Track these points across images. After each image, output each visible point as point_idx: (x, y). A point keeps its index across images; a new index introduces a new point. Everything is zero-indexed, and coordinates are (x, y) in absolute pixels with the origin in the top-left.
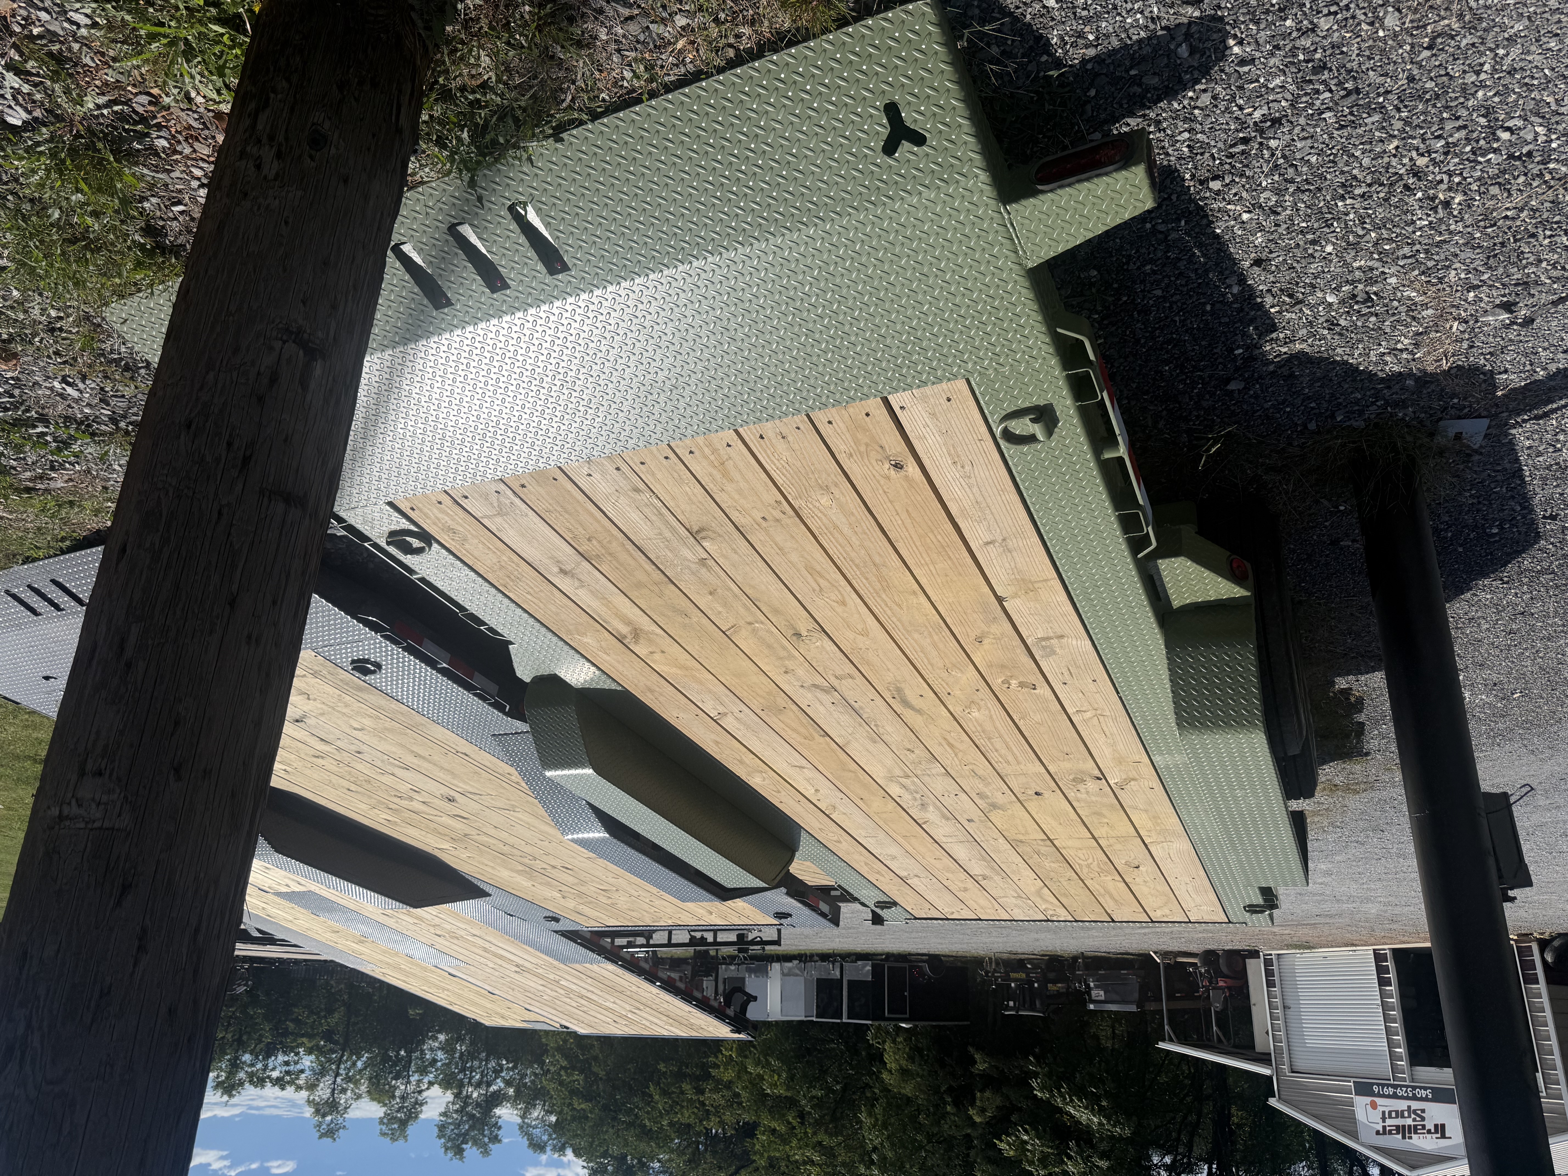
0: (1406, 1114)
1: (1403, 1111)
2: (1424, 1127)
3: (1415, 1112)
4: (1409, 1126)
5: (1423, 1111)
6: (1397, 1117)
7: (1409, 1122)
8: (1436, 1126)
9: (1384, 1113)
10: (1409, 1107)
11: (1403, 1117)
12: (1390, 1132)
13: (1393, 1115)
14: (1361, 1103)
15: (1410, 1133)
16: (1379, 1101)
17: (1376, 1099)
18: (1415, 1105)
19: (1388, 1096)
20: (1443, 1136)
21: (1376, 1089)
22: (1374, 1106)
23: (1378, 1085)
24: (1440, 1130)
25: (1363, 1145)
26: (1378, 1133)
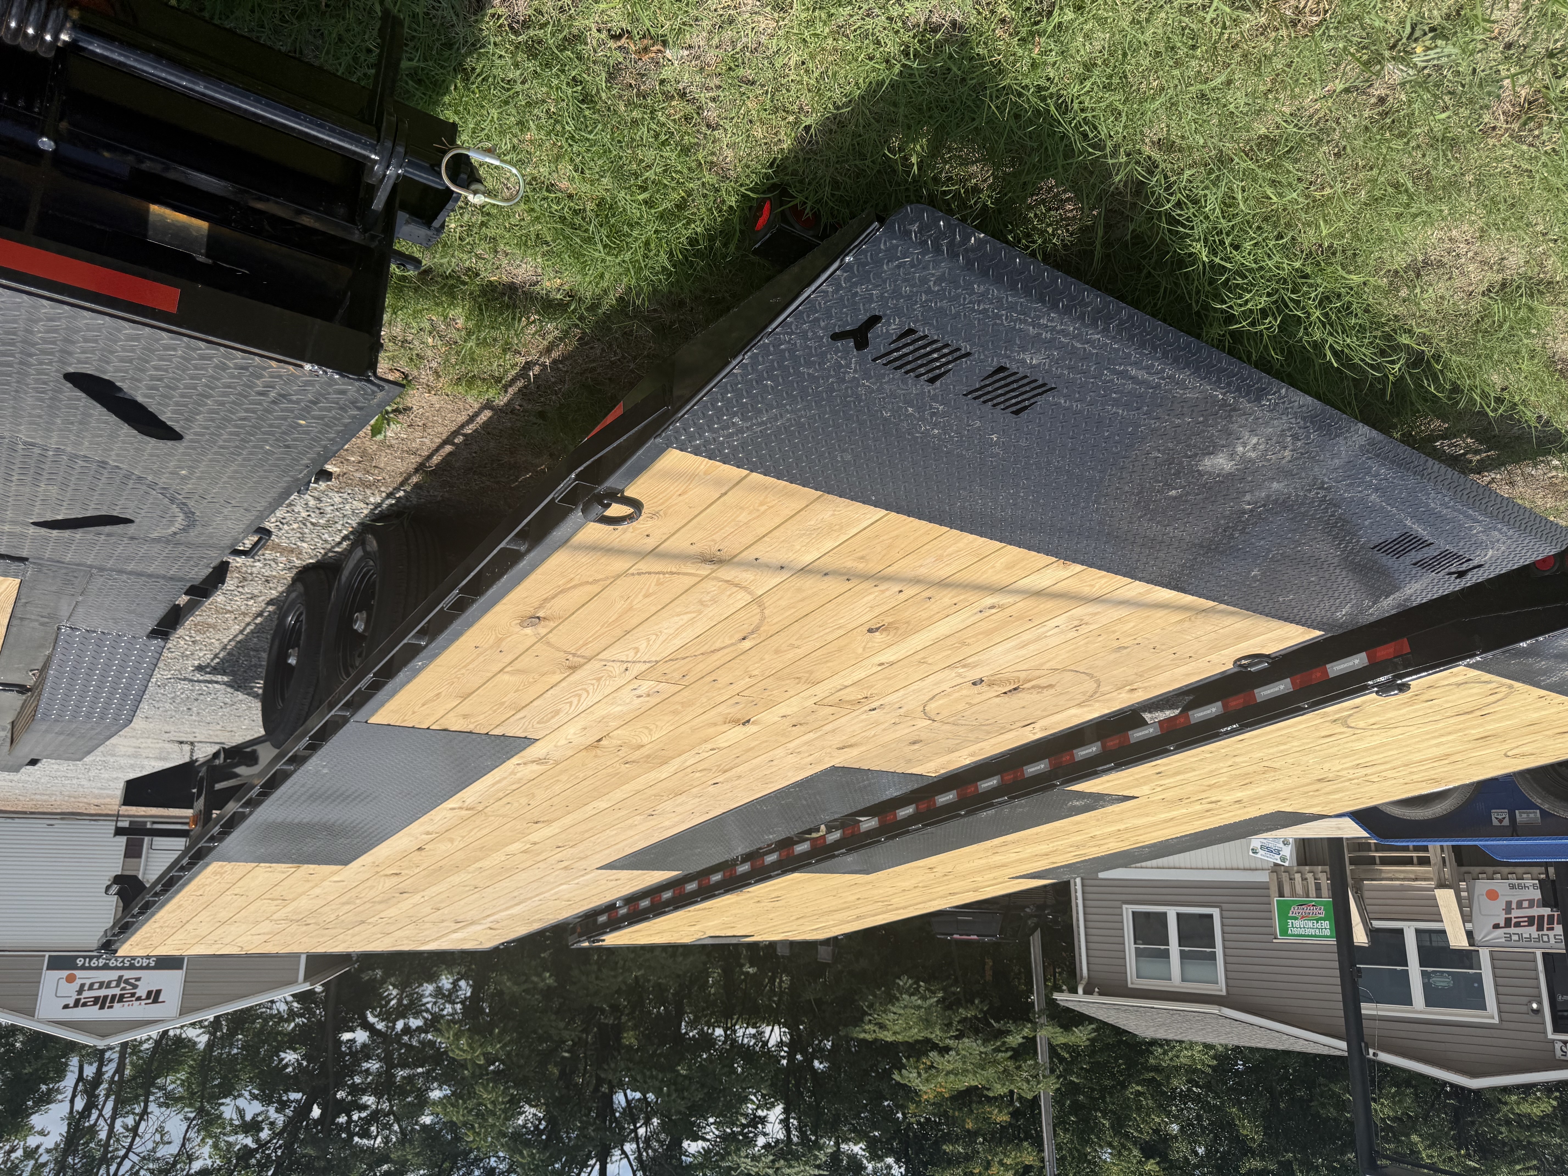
0: (114, 984)
1: (110, 982)
2: (133, 995)
3: (127, 982)
4: (114, 996)
5: (138, 979)
6: (100, 987)
7: (117, 991)
8: (149, 993)
9: (82, 986)
10: (120, 977)
11: (108, 986)
12: (85, 1005)
13: (96, 986)
14: (52, 979)
15: (112, 1001)
16: (78, 973)
17: (77, 973)
18: (128, 974)
19: (97, 968)
20: (155, 1001)
21: (80, 962)
22: (70, 979)
23: (85, 957)
24: (154, 996)
25: (39, 1021)
26: (66, 1007)
